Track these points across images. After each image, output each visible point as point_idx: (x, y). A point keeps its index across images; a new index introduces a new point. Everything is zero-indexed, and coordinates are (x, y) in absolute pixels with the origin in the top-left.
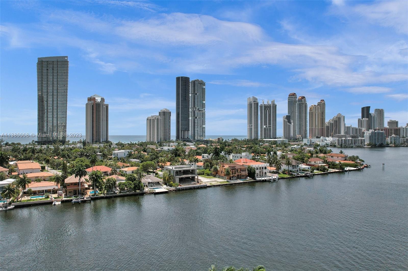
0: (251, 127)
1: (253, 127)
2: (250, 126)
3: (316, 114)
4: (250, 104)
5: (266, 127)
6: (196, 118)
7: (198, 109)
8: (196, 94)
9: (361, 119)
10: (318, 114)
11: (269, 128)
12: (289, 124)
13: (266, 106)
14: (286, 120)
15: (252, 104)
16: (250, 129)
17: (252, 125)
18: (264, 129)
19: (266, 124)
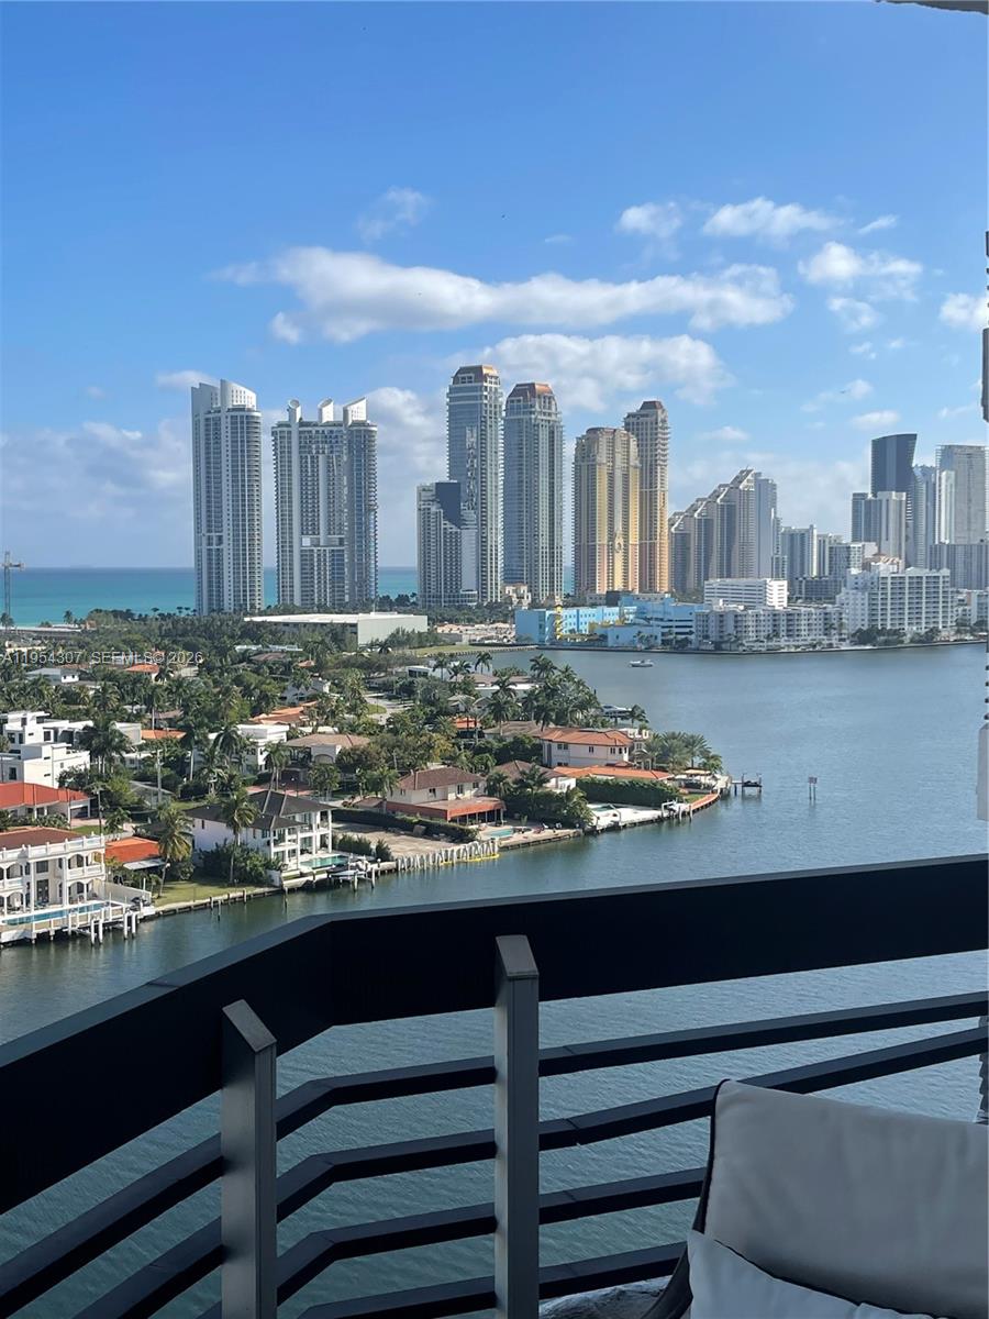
0: (214, 547)
1: (227, 548)
2: (209, 538)
3: (611, 476)
4: (207, 420)
5: (315, 543)
9: (870, 496)
10: (626, 477)
11: (327, 549)
12: (454, 530)
13: (314, 430)
14: (434, 509)
15: (217, 422)
16: (210, 559)
17: (224, 534)
18: (303, 554)
19: (315, 531)
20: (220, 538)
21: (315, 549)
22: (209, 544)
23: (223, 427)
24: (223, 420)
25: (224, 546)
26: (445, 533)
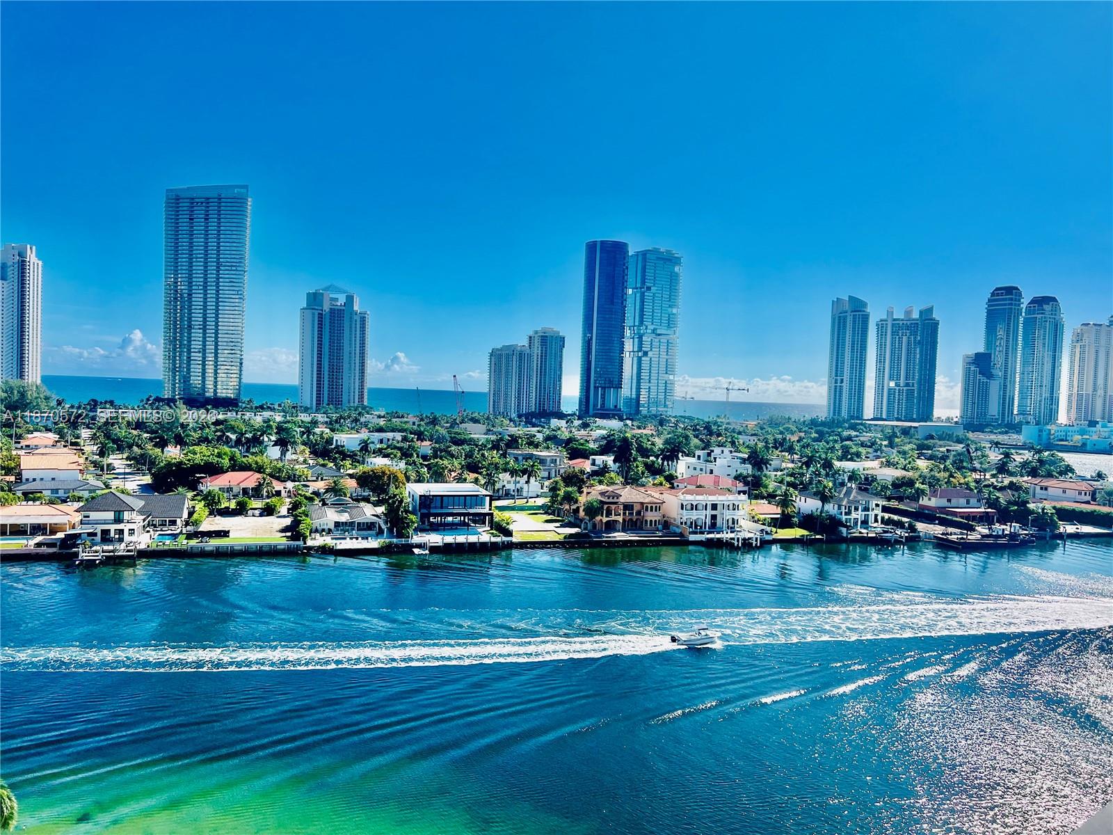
0: (839, 384)
1: (846, 385)
2: (836, 380)
4: (840, 317)
5: (897, 385)
6: (646, 354)
7: (654, 331)
8: (649, 289)
11: (905, 388)
12: (985, 380)
13: (901, 323)
14: (973, 368)
15: (845, 318)
16: (835, 391)
17: (845, 378)
18: (889, 390)
19: (899, 379)
20: (842, 381)
21: (897, 388)
22: (836, 383)
23: (848, 320)
24: (848, 317)
25: (844, 384)
26: (979, 382)
